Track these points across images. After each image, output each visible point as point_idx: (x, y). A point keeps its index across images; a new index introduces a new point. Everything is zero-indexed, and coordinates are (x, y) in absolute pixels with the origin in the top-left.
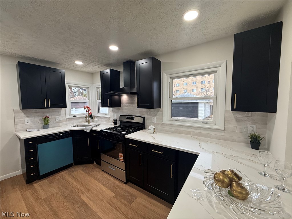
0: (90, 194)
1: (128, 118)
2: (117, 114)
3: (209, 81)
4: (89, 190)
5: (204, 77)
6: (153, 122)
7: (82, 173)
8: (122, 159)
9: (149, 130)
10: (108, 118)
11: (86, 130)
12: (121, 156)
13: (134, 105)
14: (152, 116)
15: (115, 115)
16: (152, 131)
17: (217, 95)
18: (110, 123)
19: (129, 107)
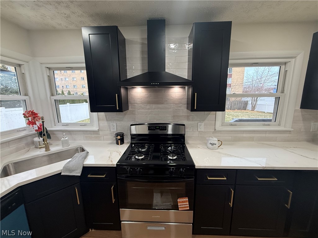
1: (151, 129)
2: (118, 123)
6: (199, 130)
8: (185, 207)
9: (212, 144)
10: (94, 131)
11: (71, 173)
12: (183, 202)
13: (160, 106)
14: (197, 122)
15: (115, 124)
16: (217, 145)
17: (285, 91)
18: (101, 140)
19: (149, 109)
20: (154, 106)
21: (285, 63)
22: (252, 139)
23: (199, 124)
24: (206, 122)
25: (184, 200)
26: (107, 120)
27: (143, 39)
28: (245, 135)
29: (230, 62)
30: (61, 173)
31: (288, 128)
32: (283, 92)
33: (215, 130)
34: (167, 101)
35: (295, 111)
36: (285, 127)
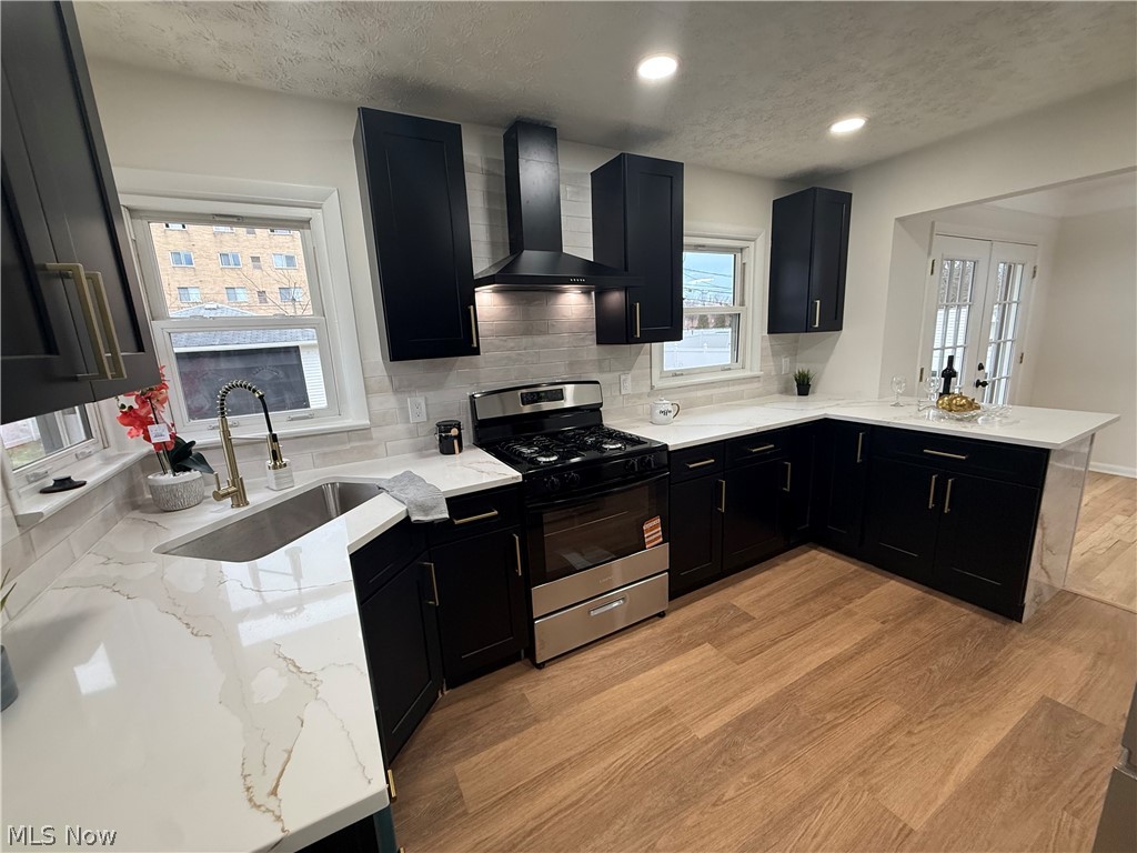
0: (691, 707)
1: (526, 400)
2: (432, 394)
3: (256, 259)
4: (665, 710)
5: (227, 237)
6: (623, 392)
7: (506, 751)
8: (656, 539)
9: (665, 413)
10: (350, 431)
11: (427, 515)
12: (652, 529)
13: (540, 339)
14: (617, 374)
15: (421, 401)
16: (672, 414)
17: (746, 303)
18: (376, 457)
19: (511, 349)
20: (525, 340)
21: (741, 250)
22: (709, 401)
23: (623, 377)
24: (635, 372)
25: (654, 523)
26: (396, 391)
27: (488, 161)
28: (699, 394)
29: (686, 240)
30: (408, 518)
31: (757, 373)
32: (742, 304)
33: (652, 387)
34: (553, 326)
35: (763, 337)
36: (751, 370)
